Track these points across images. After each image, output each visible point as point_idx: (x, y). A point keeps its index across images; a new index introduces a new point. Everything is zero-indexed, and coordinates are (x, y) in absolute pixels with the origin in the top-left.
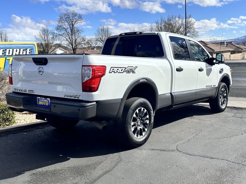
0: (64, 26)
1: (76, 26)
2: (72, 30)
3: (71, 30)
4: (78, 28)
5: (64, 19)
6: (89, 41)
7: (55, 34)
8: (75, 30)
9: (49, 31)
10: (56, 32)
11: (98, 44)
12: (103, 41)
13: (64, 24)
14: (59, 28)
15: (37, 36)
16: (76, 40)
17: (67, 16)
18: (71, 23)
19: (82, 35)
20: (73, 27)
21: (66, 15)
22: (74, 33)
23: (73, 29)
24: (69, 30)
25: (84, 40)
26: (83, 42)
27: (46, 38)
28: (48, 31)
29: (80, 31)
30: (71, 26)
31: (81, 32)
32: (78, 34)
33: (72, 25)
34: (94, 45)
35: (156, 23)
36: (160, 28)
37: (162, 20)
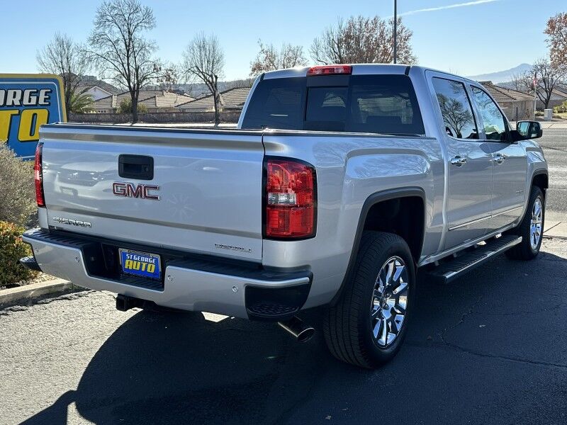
0: (109, 35)
1: (137, 35)
2: (127, 46)
3: (125, 43)
4: (143, 41)
5: (110, 18)
6: (169, 72)
7: (88, 55)
8: (136, 45)
9: (73, 46)
10: (89, 48)
11: (191, 79)
12: (202, 73)
13: (110, 31)
14: (96, 40)
15: (44, 57)
16: (137, 70)
17: (116, 12)
18: (125, 28)
19: (152, 57)
20: (130, 39)
21: (114, 8)
22: (134, 52)
23: (131, 44)
24: (122, 46)
25: (157, 69)
26: (155, 75)
27: (65, 65)
28: (69, 47)
29: (147, 48)
30: (127, 37)
31: (151, 51)
32: (144, 54)
33: (129, 32)
34: (180, 81)
35: (328, 35)
36: (336, 46)
37: (340, 27)
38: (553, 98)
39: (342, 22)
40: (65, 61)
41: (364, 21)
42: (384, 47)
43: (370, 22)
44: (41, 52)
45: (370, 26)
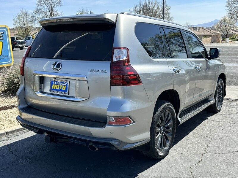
0: (43, 9)
1: (55, 9)
3: (50, 13)
4: (57, 11)
5: (43, 2)
7: (34, 18)
8: (55, 13)
10: (35, 15)
14: (36, 12)
18: (50, 6)
20: (52, 11)
23: (52, 13)
24: (48, 14)
27: (25, 22)
28: (27, 15)
29: (59, 14)
30: (50, 10)
33: (51, 8)
35: (135, 8)
36: (138, 12)
37: (140, 4)
38: (229, 33)
39: (141, 2)
40: (25, 21)
41: (151, 2)
42: (159, 13)
43: (153, 3)
44: (15, 17)
45: (153, 4)
